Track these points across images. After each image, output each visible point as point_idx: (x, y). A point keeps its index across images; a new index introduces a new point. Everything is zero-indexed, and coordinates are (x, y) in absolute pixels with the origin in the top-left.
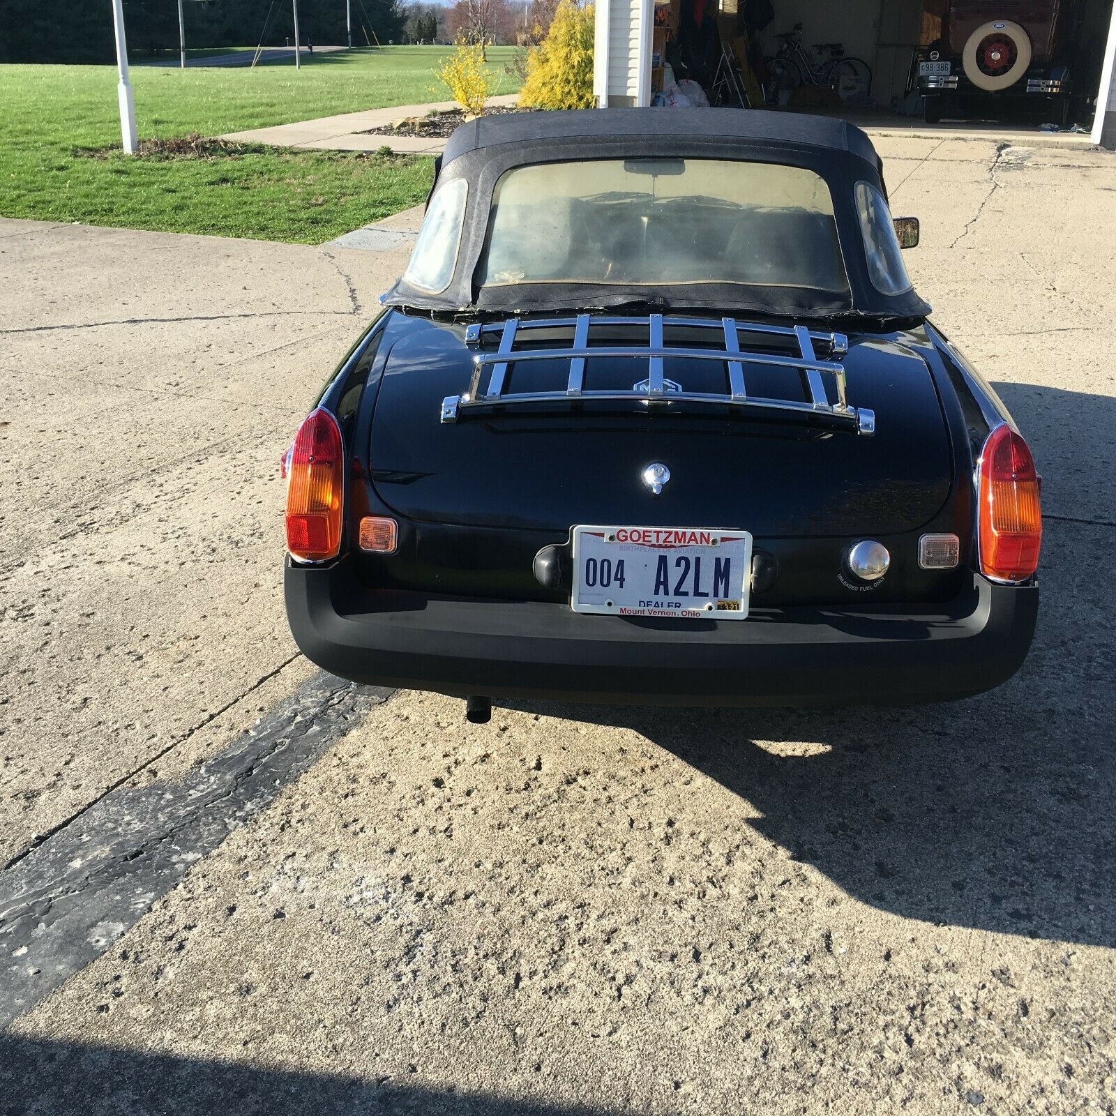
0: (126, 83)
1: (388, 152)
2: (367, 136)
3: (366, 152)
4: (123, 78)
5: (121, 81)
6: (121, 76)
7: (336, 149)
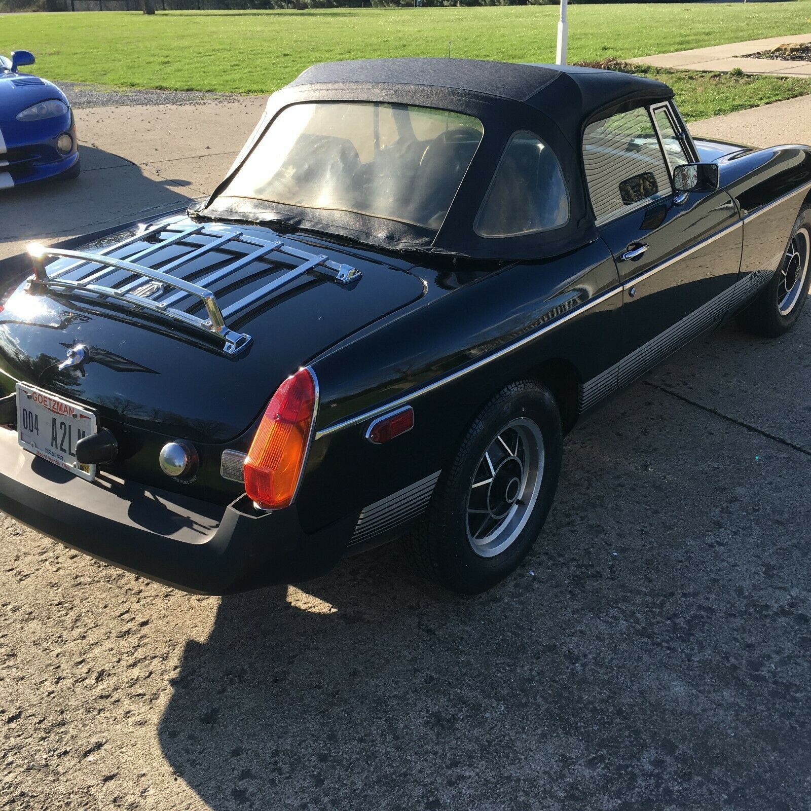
0: (563, 21)
1: (739, 73)
2: (744, 59)
3: (723, 72)
4: (562, 18)
5: (561, 19)
6: (561, 16)
7: (701, 70)
